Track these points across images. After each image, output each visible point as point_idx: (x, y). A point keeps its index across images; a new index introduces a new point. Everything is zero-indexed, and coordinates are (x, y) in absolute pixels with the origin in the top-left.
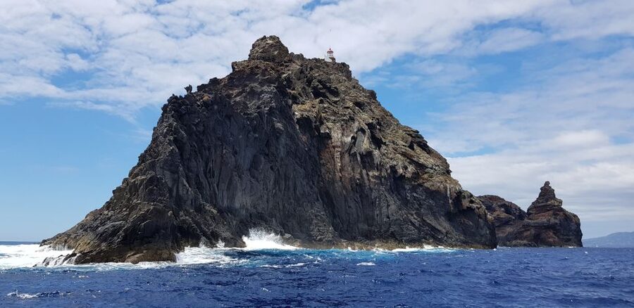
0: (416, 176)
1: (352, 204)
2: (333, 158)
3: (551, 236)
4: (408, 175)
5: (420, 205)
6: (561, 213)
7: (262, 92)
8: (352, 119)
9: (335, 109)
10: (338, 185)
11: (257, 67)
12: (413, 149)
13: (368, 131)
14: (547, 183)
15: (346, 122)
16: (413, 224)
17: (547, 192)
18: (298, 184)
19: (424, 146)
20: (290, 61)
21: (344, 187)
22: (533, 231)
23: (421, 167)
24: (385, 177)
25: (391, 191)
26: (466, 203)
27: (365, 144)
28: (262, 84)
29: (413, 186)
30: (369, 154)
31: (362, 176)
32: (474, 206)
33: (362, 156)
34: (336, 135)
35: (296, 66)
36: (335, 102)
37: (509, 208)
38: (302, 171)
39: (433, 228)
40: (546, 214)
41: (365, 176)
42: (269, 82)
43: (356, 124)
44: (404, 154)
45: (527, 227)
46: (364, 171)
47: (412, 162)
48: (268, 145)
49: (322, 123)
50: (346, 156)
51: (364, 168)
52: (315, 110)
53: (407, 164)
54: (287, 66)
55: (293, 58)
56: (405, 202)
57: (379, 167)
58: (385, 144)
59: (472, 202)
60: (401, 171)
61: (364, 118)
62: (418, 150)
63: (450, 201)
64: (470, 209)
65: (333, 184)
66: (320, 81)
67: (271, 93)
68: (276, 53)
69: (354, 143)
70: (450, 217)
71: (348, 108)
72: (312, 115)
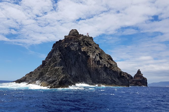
0: (110, 67)
1: (95, 74)
2: (90, 62)
3: (140, 83)
4: (108, 67)
5: (111, 75)
6: (142, 78)
7: (74, 44)
8: (95, 52)
9: (90, 49)
10: (92, 69)
11: (72, 37)
12: (109, 60)
13: (99, 55)
14: (139, 70)
15: (93, 53)
16: (109, 80)
17: (139, 72)
18: (83, 68)
19: (112, 59)
20: (80, 36)
21: (93, 70)
22: (135, 82)
23: (111, 65)
24: (103, 67)
25: (104, 71)
26: (122, 75)
27: (98, 58)
28: (74, 42)
29: (110, 70)
30: (99, 61)
31: (97, 67)
32: (124, 75)
33: (97, 61)
34: (91, 56)
35: (81, 38)
36: (91, 47)
37: (129, 76)
38: (84, 65)
39: (114, 81)
40: (139, 78)
41: (98, 67)
42: (76, 42)
43: (96, 53)
44: (107, 61)
45: (134, 81)
46: (98, 66)
47: (109, 63)
48: (77, 58)
49: (88, 53)
50: (94, 61)
51: (98, 65)
52: (86, 49)
53: (108, 64)
54: (79, 37)
55: (81, 35)
56: (108, 74)
57: (101, 65)
58: (103, 59)
59: (124, 74)
60: (106, 66)
61: (97, 52)
62: (110, 60)
63: (119, 74)
64: (123, 76)
65: (90, 69)
66: (87, 42)
67: (77, 45)
68: (76, 34)
69: (95, 58)
70: (118, 78)
71: (94, 49)
72: (86, 51)
